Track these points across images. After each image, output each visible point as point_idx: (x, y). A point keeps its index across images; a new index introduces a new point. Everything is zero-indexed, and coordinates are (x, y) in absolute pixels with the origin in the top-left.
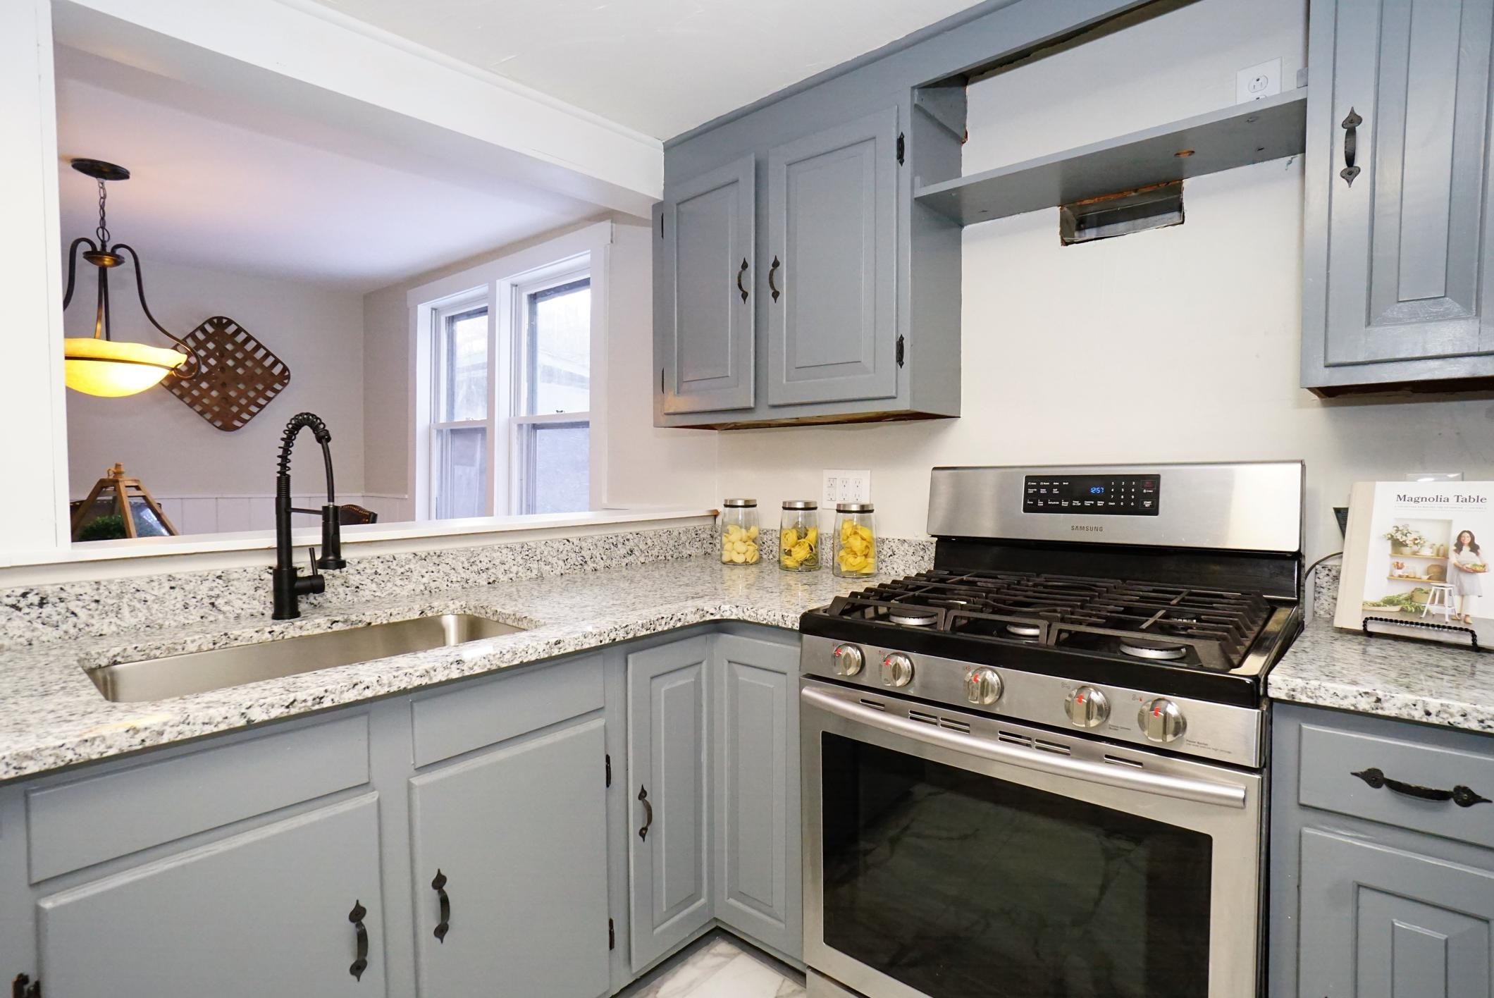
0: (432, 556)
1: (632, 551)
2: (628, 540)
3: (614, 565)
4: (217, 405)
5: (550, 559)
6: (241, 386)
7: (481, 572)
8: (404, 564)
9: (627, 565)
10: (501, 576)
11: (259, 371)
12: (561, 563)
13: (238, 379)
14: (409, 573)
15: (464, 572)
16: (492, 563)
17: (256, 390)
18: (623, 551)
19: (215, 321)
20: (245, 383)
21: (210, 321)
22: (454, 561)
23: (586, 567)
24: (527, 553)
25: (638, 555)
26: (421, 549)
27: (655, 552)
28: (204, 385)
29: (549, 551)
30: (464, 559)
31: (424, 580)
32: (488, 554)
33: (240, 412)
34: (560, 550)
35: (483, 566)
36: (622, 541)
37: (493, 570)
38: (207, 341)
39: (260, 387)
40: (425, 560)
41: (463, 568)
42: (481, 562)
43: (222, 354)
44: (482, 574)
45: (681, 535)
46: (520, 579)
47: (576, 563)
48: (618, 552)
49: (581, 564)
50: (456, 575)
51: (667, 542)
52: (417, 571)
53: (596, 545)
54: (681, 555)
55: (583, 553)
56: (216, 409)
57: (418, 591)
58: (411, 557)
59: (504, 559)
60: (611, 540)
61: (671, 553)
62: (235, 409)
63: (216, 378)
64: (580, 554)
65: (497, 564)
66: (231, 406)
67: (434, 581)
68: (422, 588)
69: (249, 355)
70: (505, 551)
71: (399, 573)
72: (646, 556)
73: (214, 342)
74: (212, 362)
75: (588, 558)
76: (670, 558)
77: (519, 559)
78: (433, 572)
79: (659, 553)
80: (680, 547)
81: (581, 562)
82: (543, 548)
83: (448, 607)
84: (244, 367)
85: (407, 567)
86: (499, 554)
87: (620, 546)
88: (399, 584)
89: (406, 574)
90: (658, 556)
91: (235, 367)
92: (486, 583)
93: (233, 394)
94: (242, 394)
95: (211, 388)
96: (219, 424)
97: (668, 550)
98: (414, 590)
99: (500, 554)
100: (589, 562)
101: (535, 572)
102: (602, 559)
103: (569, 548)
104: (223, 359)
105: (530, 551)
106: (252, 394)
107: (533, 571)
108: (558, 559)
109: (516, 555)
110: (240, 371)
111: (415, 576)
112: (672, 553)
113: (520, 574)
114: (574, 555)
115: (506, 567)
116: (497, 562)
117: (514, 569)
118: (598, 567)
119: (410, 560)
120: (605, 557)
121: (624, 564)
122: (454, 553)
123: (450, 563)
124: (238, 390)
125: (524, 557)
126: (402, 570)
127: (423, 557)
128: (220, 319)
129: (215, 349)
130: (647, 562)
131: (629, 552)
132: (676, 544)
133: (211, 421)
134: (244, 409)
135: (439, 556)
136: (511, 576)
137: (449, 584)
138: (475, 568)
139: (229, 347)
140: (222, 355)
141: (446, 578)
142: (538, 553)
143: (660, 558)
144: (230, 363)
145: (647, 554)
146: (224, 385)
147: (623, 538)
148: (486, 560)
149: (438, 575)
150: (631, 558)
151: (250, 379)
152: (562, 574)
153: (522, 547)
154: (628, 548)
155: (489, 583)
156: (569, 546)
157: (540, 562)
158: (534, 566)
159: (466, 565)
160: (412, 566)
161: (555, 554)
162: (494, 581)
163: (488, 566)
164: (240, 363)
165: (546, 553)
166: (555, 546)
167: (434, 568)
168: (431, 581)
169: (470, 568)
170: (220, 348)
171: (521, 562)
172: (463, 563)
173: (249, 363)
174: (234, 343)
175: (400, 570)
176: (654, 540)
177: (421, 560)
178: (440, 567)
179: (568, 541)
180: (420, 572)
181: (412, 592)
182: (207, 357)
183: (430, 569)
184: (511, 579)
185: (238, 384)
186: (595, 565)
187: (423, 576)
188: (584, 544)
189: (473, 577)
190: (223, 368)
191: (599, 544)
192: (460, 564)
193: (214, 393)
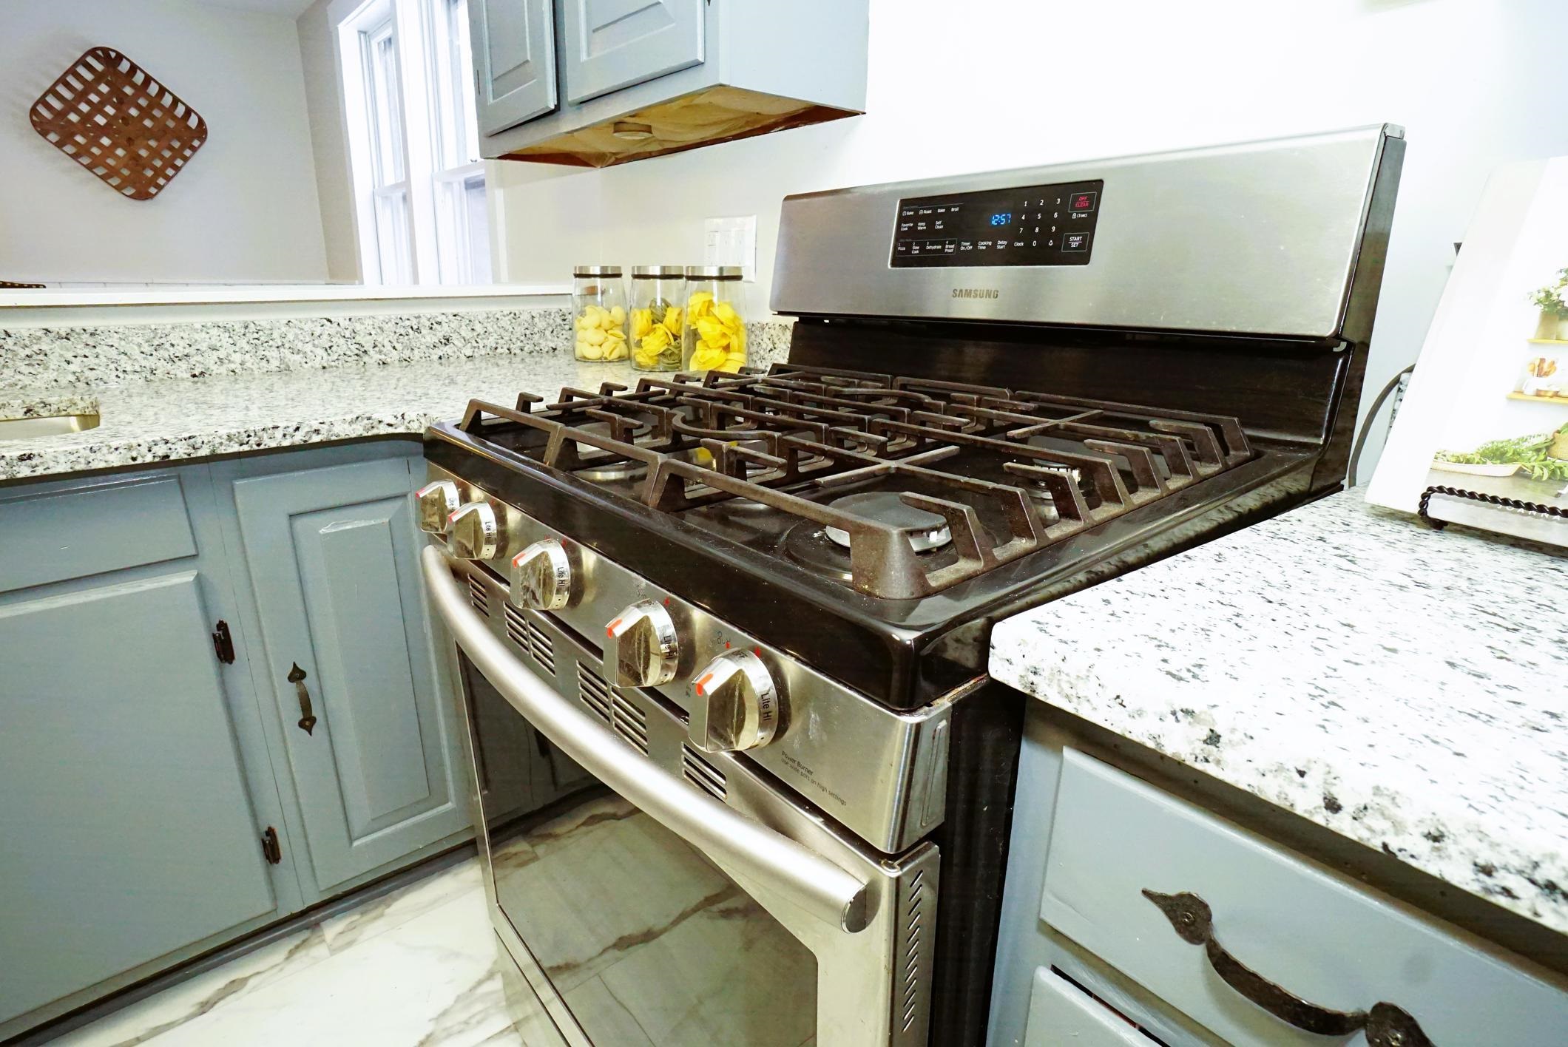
0: (78, 334)
1: (448, 340)
2: (439, 323)
3: (417, 358)
4: (126, 166)
5: (300, 346)
6: (153, 143)
7: (176, 359)
8: (27, 342)
9: (440, 358)
10: (214, 367)
11: (171, 124)
12: (320, 352)
13: (149, 134)
14: (41, 357)
15: (144, 358)
16: (194, 347)
17: (171, 148)
18: (430, 338)
19: (99, 53)
20: (157, 140)
21: (92, 53)
22: (123, 343)
23: (366, 359)
24: (256, 336)
25: (460, 345)
26: (60, 325)
27: (491, 342)
28: (106, 141)
29: (296, 336)
30: (140, 340)
31: (72, 367)
32: (182, 334)
33: (154, 176)
34: (317, 334)
35: (179, 351)
36: (428, 324)
37: (199, 358)
38: (97, 82)
39: (176, 144)
40: (68, 339)
41: (143, 353)
42: (173, 345)
43: (121, 98)
44: (179, 363)
45: (536, 320)
46: (249, 372)
47: (348, 353)
48: (423, 340)
49: (357, 355)
50: (130, 362)
51: (511, 329)
52: (56, 354)
53: (380, 328)
54: (537, 348)
55: (358, 339)
56: (126, 172)
57: (63, 382)
58: (40, 333)
59: (214, 342)
60: (408, 323)
61: (519, 344)
62: (149, 173)
63: (118, 132)
64: (354, 341)
65: (203, 349)
66: (144, 169)
67: (91, 369)
68: (73, 378)
69: (154, 102)
70: (214, 332)
71: (23, 356)
72: (475, 347)
73: (107, 84)
74: (110, 110)
75: (368, 347)
76: (518, 351)
77: (242, 343)
78: (85, 356)
79: (497, 343)
80: (536, 337)
81: (357, 352)
82: (284, 329)
83: (75, 404)
84: (152, 117)
85: (36, 348)
86: (204, 335)
87: (424, 331)
88: (26, 372)
89: (35, 357)
90: (496, 348)
91: (141, 118)
92: (189, 375)
93: (143, 153)
94: (155, 153)
95: (115, 145)
96: (130, 191)
97: (514, 340)
98: (56, 381)
99: (207, 336)
100: (371, 352)
101: (274, 364)
102: (394, 348)
103: (332, 331)
104: (124, 107)
105: (261, 333)
106: (167, 154)
107: (271, 360)
108: (314, 345)
109: (236, 338)
110: (148, 123)
111: (54, 361)
112: (521, 345)
113: (248, 365)
114: (343, 341)
115: (222, 354)
116: (204, 347)
117: (237, 358)
118: (389, 360)
119: (40, 338)
120: (399, 346)
121: (435, 357)
122: (121, 330)
123: (116, 345)
124: (149, 148)
125: (252, 341)
126: (28, 352)
127: (64, 335)
128: (104, 50)
129: (110, 93)
130: (476, 355)
131: (443, 341)
132: (528, 332)
133: (118, 188)
134: (159, 172)
135: (92, 334)
136: (232, 366)
137: (120, 375)
138: (162, 353)
139: (128, 90)
140: (121, 102)
141: (112, 366)
142: (276, 335)
143: (499, 350)
144: (134, 112)
145: (476, 345)
146: (130, 140)
147: (429, 320)
148: (182, 343)
149: (97, 361)
150: (448, 350)
151: (161, 133)
152: (324, 368)
153: (246, 327)
154: (440, 335)
155: (194, 376)
156: (329, 328)
157: (282, 349)
158: (272, 354)
159: (146, 349)
160: (44, 347)
161: (307, 340)
162: (202, 373)
163: (186, 352)
164: (145, 112)
165: (291, 337)
166: (306, 328)
167: (86, 351)
168: (85, 369)
169: (154, 353)
170: (116, 90)
171: (247, 347)
172: (139, 345)
173: (157, 113)
174: (133, 85)
175: (23, 353)
176: (485, 325)
177: (60, 338)
178: (97, 350)
179: (329, 321)
180: (61, 356)
181: (54, 383)
182: (102, 103)
183: (81, 352)
184: (233, 371)
185: (149, 140)
186: (383, 357)
187: (69, 363)
188: (358, 327)
189: (162, 367)
190: (127, 119)
191: (386, 327)
192: (136, 347)
193: (120, 152)
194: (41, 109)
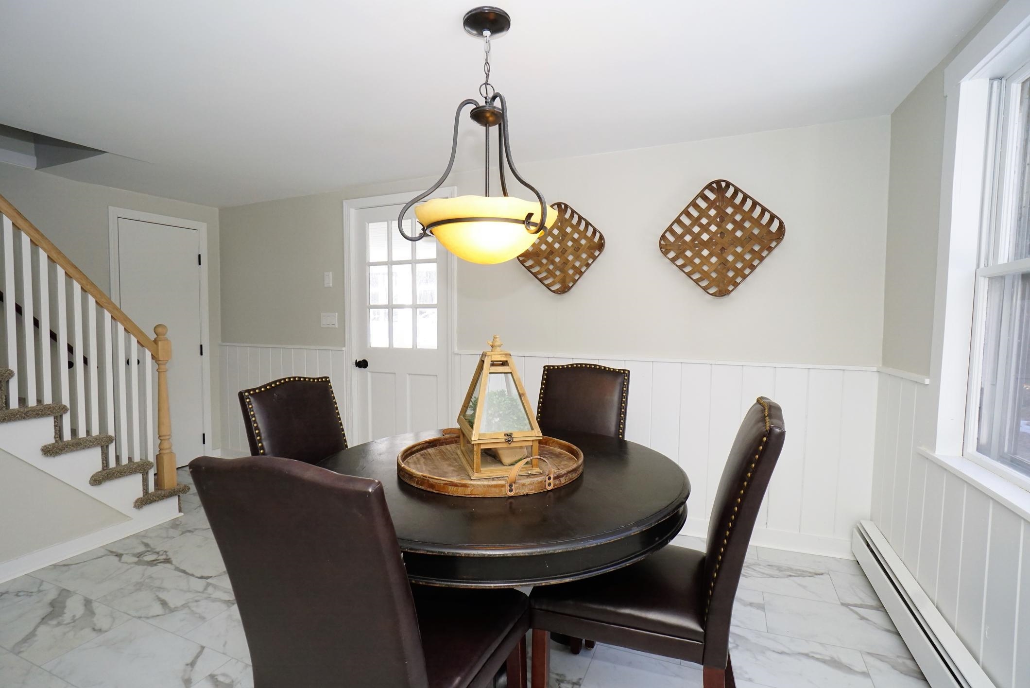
4: (715, 271)
6: (739, 250)
11: (756, 231)
13: (737, 241)
17: (752, 251)
19: (714, 185)
20: (743, 247)
21: (709, 187)
28: (705, 253)
33: (735, 277)
38: (709, 208)
39: (757, 248)
43: (723, 217)
56: (714, 275)
62: (731, 274)
63: (716, 244)
66: (728, 271)
69: (747, 216)
73: (715, 209)
74: (713, 228)
84: (742, 228)
91: (734, 230)
93: (730, 258)
94: (739, 257)
95: (711, 255)
104: (723, 224)
106: (748, 257)
124: (735, 254)
128: (718, 182)
129: (716, 216)
133: (706, 289)
134: (739, 273)
139: (729, 210)
140: (722, 220)
144: (730, 227)
146: (723, 249)
151: (747, 240)
164: (738, 225)
170: (721, 212)
173: (747, 224)
174: (734, 206)
182: (709, 224)
185: (736, 247)
190: (723, 233)
193: (714, 260)
194: (668, 235)
